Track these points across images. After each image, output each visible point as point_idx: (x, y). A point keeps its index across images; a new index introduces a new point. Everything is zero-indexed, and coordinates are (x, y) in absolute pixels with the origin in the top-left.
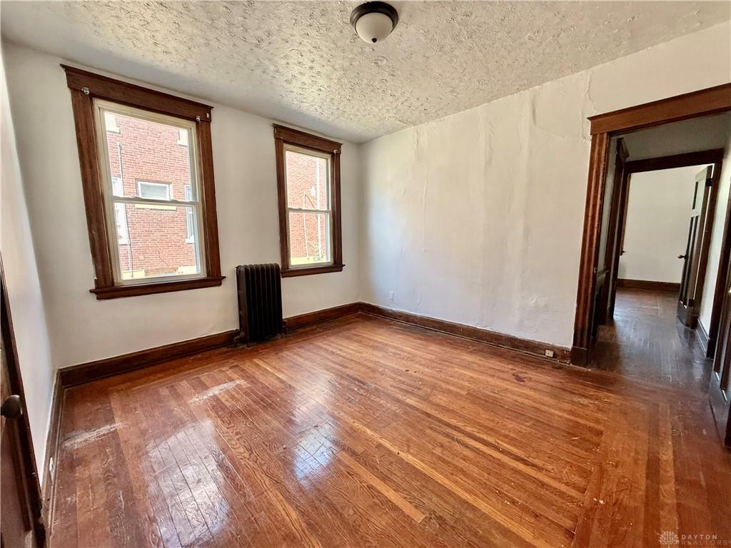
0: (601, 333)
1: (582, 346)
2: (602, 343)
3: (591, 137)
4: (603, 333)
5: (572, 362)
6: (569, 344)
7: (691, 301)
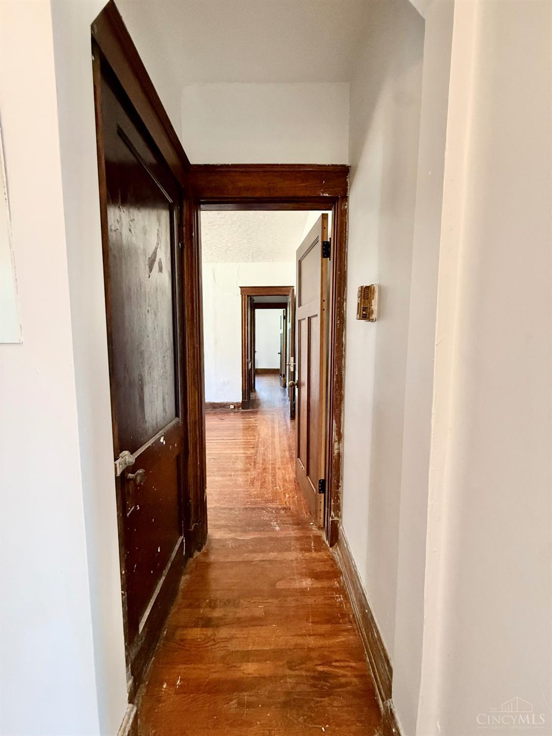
0: (251, 396)
1: (245, 399)
2: (252, 400)
3: (241, 296)
4: (252, 395)
5: (242, 409)
6: (240, 400)
7: (284, 375)
